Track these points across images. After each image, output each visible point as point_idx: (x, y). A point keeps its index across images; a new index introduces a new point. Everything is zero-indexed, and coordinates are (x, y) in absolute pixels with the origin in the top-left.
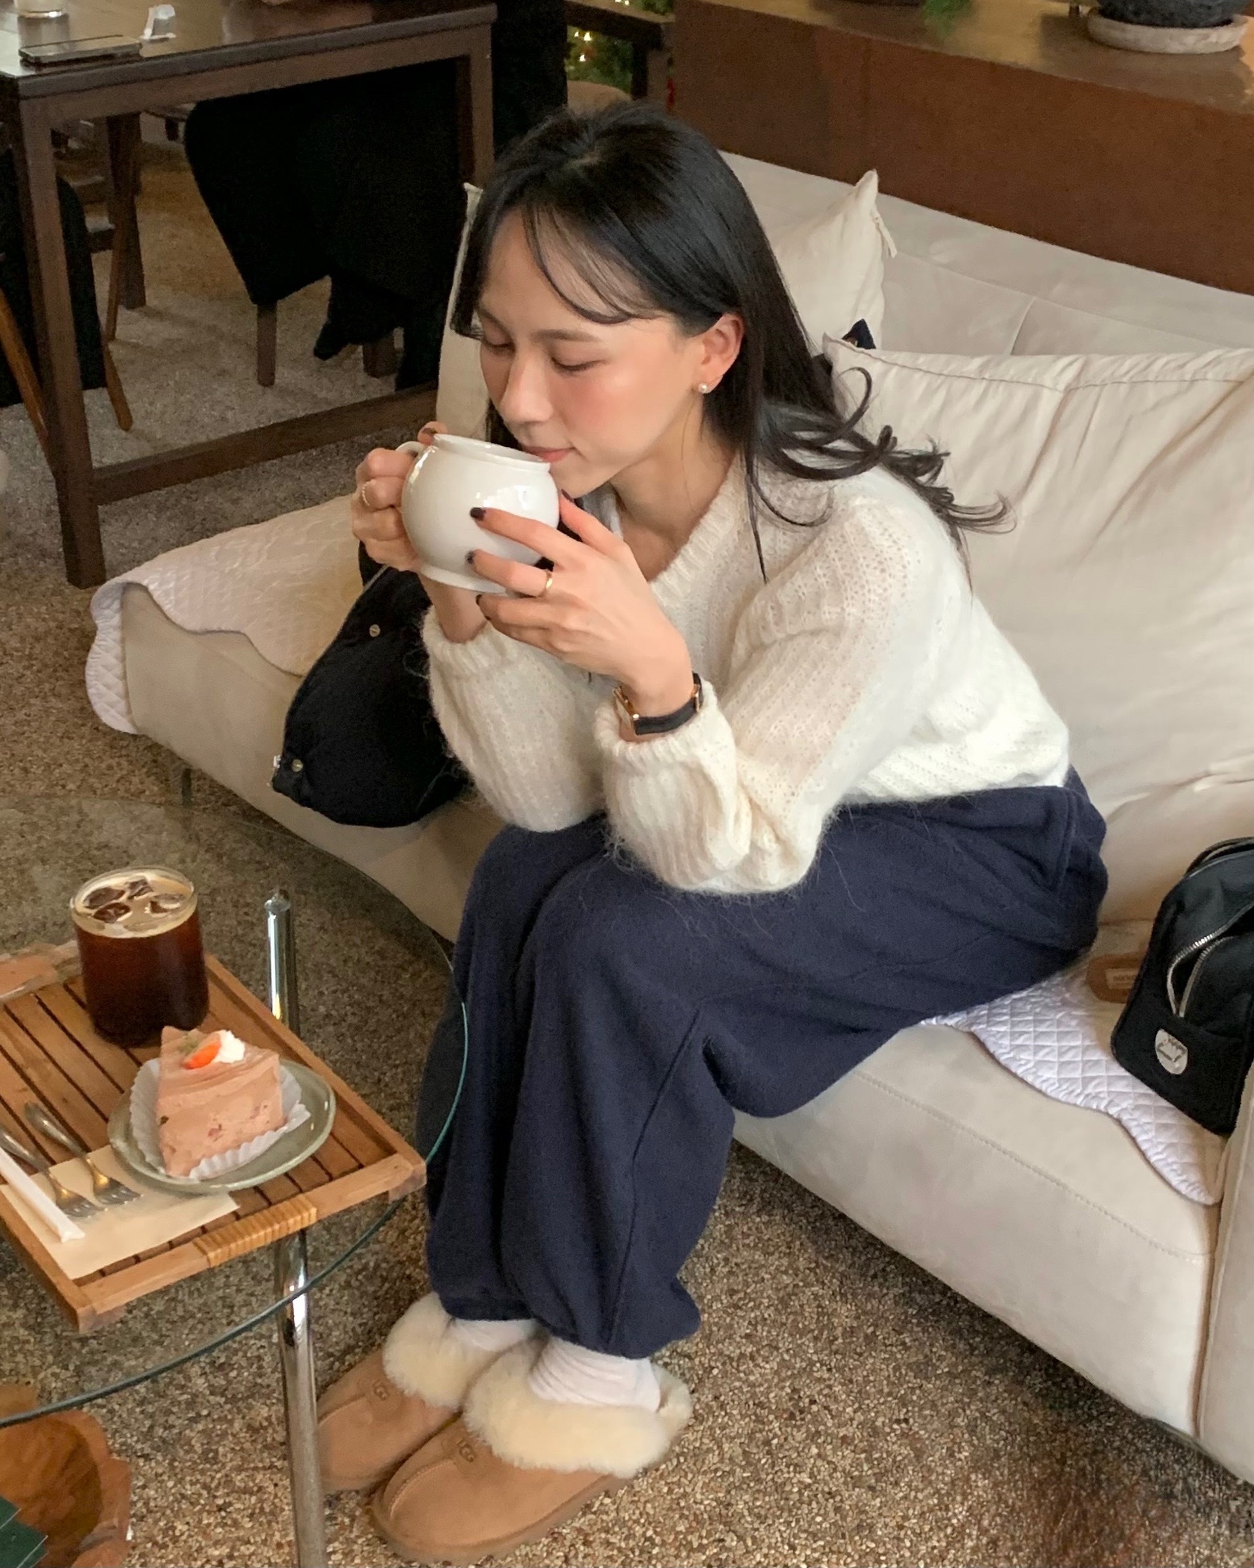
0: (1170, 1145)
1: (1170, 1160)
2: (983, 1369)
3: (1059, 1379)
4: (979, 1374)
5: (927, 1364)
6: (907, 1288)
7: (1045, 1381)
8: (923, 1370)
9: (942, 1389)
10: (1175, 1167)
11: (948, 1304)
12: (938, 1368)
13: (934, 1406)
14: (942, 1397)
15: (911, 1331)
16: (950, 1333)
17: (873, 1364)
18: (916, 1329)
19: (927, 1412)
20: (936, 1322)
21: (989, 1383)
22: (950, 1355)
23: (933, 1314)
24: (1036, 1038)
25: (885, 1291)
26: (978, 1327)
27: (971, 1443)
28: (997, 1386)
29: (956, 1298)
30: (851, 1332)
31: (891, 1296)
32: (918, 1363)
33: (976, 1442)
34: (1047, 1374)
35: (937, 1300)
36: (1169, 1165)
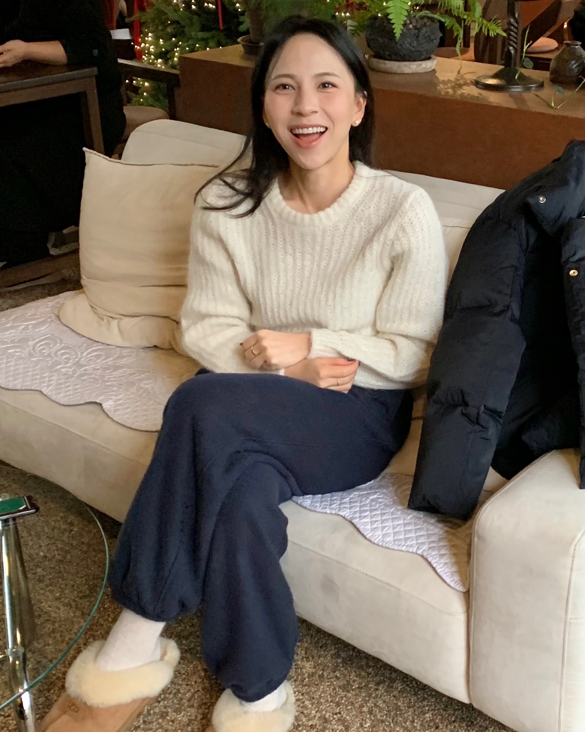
0: (446, 564)
1: (446, 571)
2: (374, 683)
3: (409, 683)
4: (372, 686)
5: (348, 685)
6: (336, 650)
7: (403, 685)
8: (346, 688)
9: (355, 695)
10: (448, 574)
11: (356, 655)
12: (352, 686)
13: (352, 704)
14: (356, 699)
15: (340, 670)
16: (358, 668)
17: (323, 688)
18: (342, 669)
19: (349, 707)
20: (351, 664)
21: (377, 689)
22: (358, 679)
23: (349, 660)
24: (382, 522)
25: (326, 653)
26: (371, 664)
27: (370, 719)
28: (381, 690)
29: (359, 652)
30: (311, 675)
31: (329, 655)
32: (344, 685)
33: (373, 718)
34: (403, 681)
35: (351, 654)
36: (446, 573)
